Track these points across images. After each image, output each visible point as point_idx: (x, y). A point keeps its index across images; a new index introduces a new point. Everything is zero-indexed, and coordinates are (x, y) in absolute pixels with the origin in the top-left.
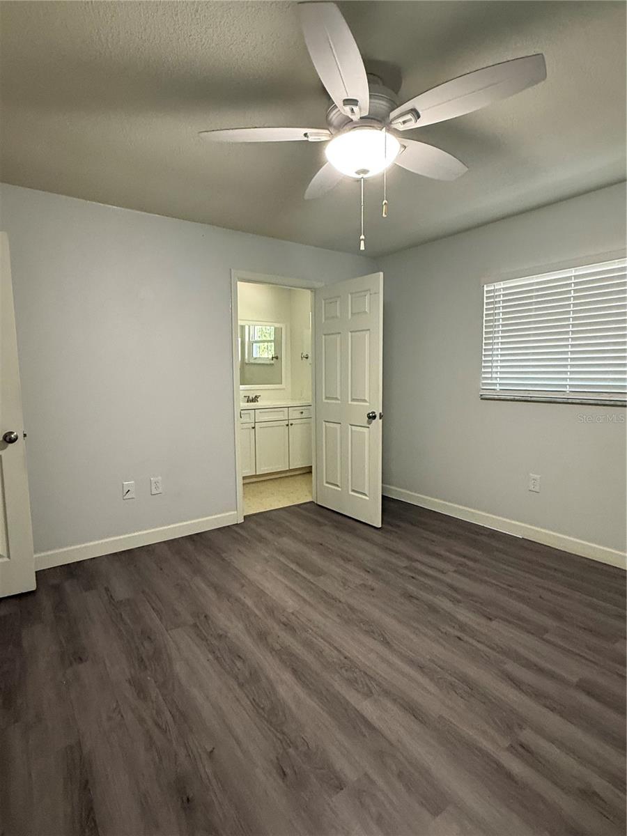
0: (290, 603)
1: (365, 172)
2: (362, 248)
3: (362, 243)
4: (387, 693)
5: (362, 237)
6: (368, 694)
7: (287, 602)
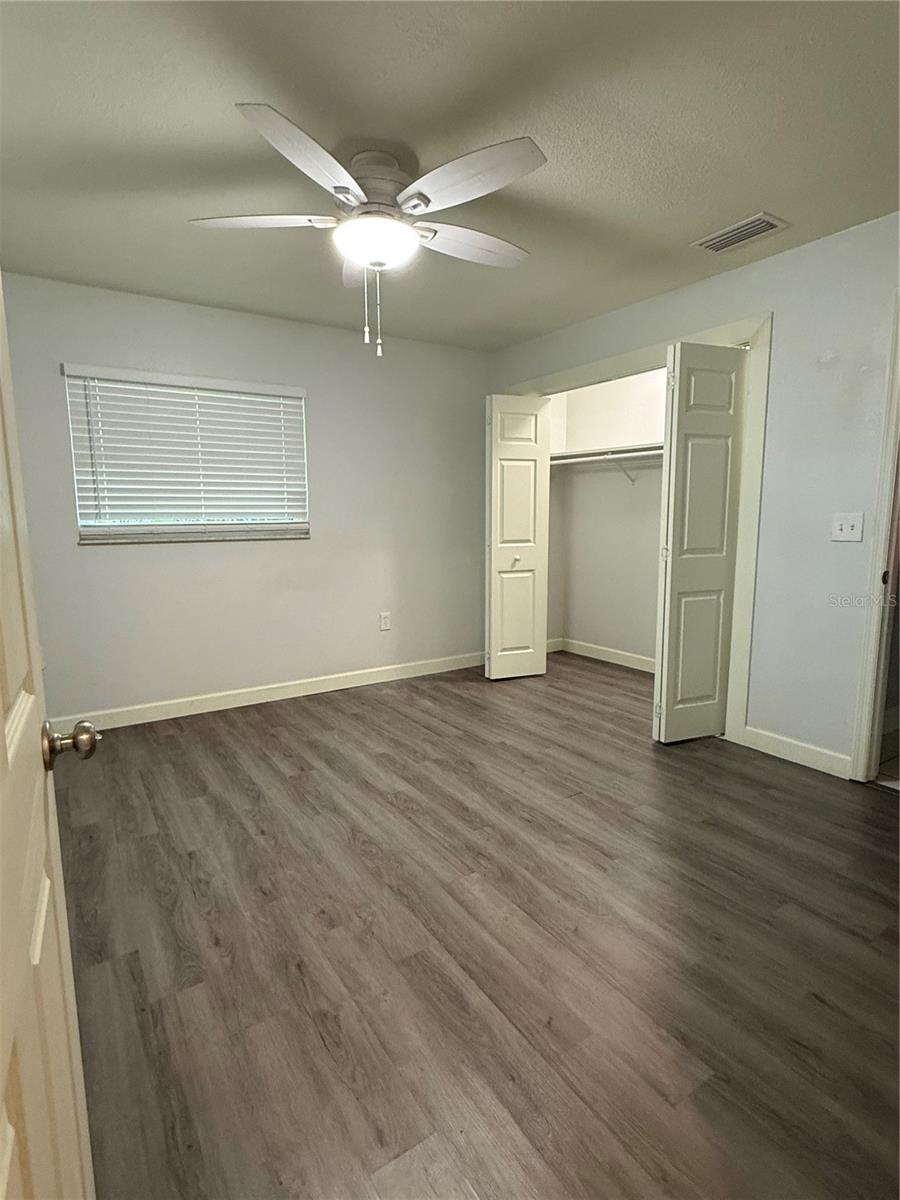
0: (476, 888)
1: (381, 265)
2: (379, 353)
3: (379, 347)
4: (381, 794)
5: (379, 341)
6: (397, 794)
7: (482, 891)
